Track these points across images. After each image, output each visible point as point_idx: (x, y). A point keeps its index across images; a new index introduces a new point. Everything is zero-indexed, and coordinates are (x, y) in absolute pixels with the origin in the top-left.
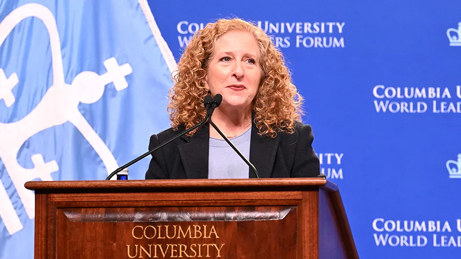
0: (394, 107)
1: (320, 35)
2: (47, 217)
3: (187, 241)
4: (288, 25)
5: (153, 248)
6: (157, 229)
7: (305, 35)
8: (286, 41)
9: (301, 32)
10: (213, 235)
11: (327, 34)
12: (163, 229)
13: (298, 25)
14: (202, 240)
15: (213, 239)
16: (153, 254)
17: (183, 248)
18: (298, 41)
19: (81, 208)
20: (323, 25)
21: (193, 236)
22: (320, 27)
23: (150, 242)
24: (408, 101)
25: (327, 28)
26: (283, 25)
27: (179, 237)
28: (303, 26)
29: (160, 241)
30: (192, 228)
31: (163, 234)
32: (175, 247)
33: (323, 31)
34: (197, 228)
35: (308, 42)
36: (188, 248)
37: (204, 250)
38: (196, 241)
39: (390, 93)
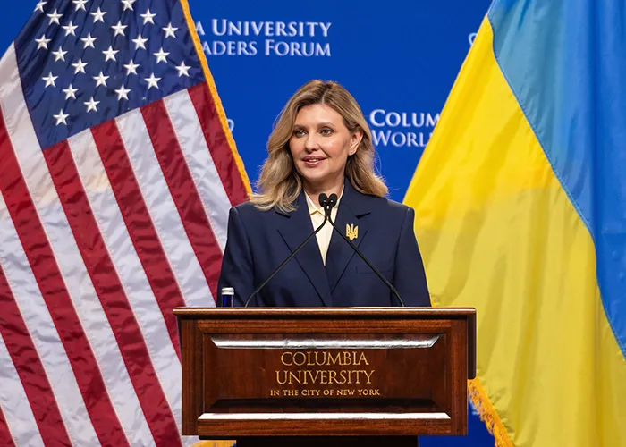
0: (399, 139)
1: (297, 39)
2: (195, 342)
3: (337, 368)
4: (254, 24)
5: (302, 374)
6: (307, 355)
7: (277, 39)
8: (251, 46)
9: (272, 34)
10: (363, 362)
11: (307, 38)
12: (313, 355)
13: (268, 24)
14: (351, 367)
15: (363, 366)
16: (302, 381)
17: (333, 375)
18: (268, 47)
19: (228, 334)
20: (301, 25)
21: (342, 362)
22: (297, 28)
23: (300, 368)
24: (417, 131)
25: (307, 29)
26: (247, 24)
27: (328, 364)
28: (274, 26)
29: (309, 368)
30: (342, 355)
31: (313, 360)
32: (324, 374)
33: (302, 34)
34: (347, 355)
35: (282, 49)
36: (338, 374)
37: (353, 375)
38: (345, 368)
39: (393, 119)
